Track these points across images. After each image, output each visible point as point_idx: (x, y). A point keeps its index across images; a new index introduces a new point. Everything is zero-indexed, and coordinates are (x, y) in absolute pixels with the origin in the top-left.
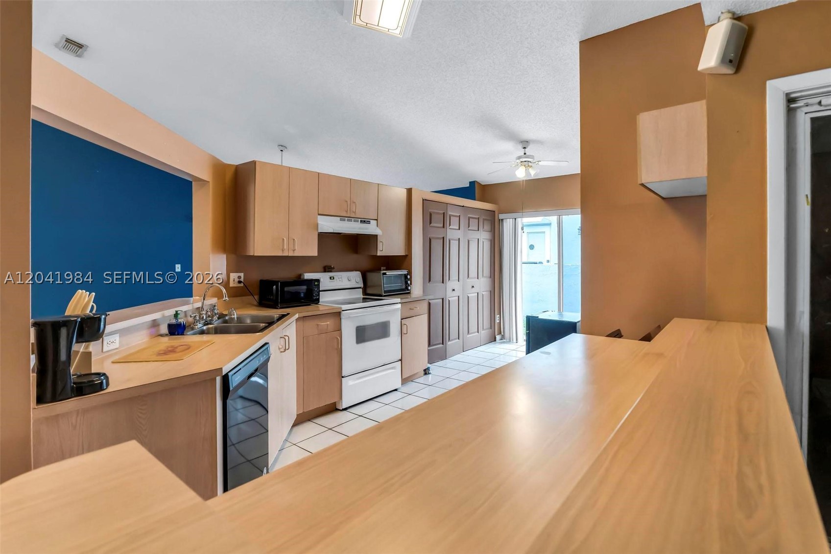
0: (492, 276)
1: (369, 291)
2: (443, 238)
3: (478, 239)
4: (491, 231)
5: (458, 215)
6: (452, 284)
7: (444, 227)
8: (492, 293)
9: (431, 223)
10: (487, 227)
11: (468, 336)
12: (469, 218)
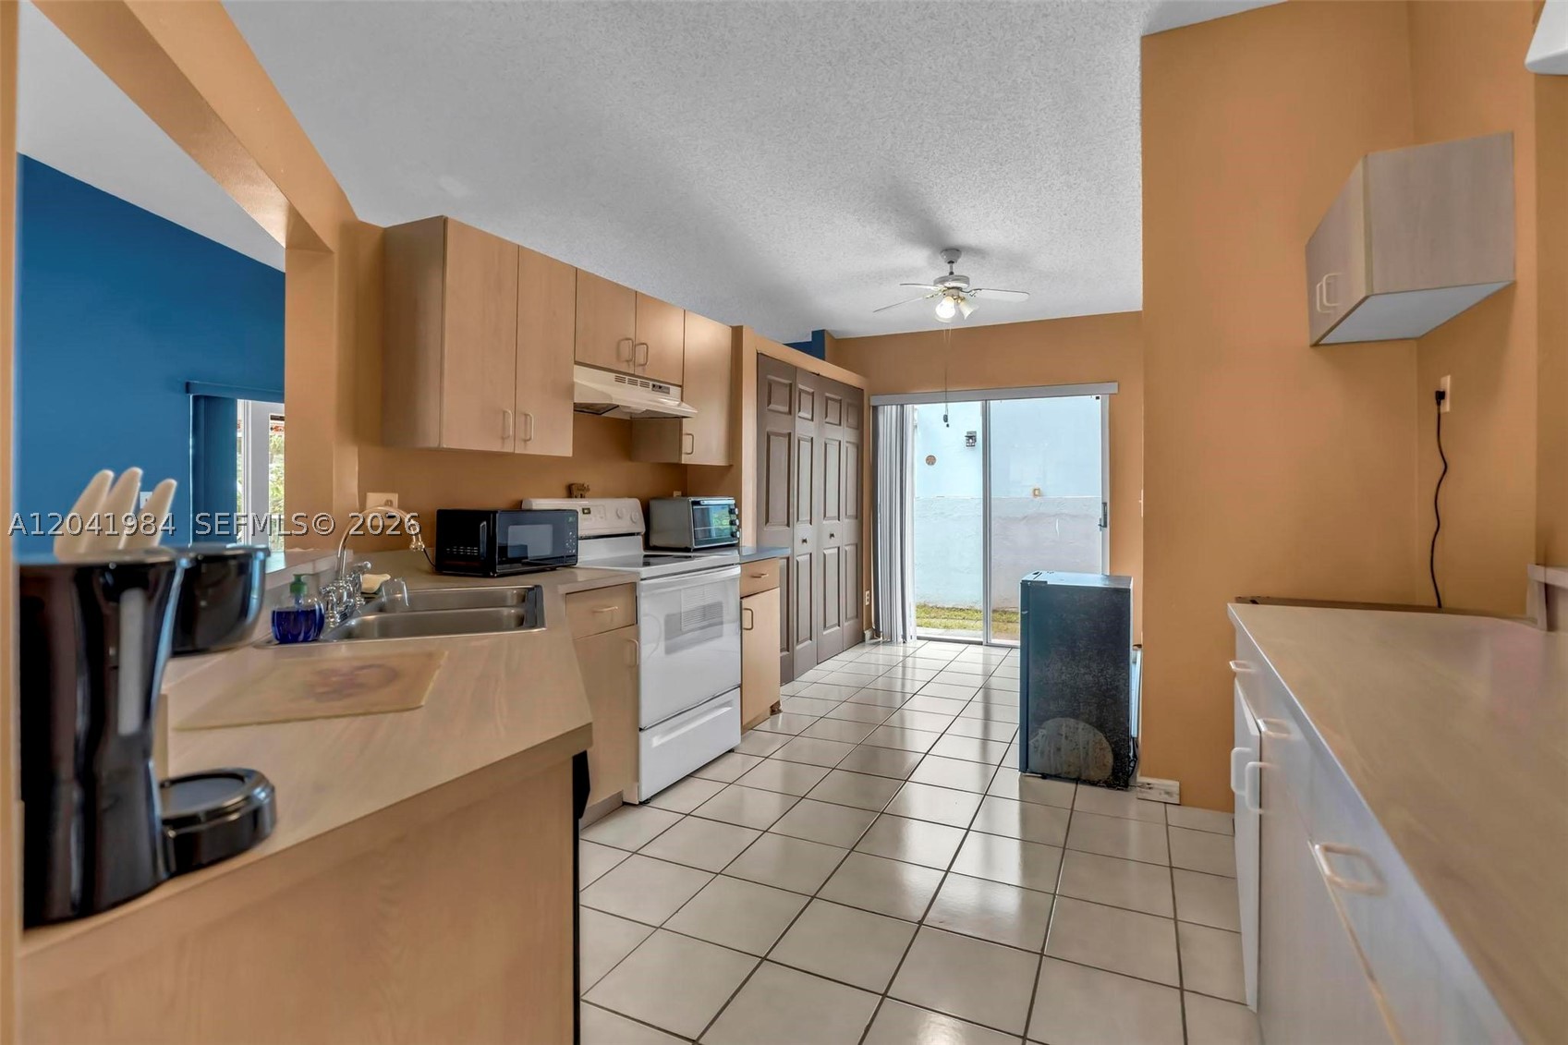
0: (859, 516)
1: (654, 541)
2: (790, 434)
3: (840, 442)
4: (857, 429)
5: (812, 390)
6: (802, 529)
7: (790, 412)
8: (859, 547)
9: (769, 403)
10: (853, 421)
11: (825, 633)
12: (827, 399)
